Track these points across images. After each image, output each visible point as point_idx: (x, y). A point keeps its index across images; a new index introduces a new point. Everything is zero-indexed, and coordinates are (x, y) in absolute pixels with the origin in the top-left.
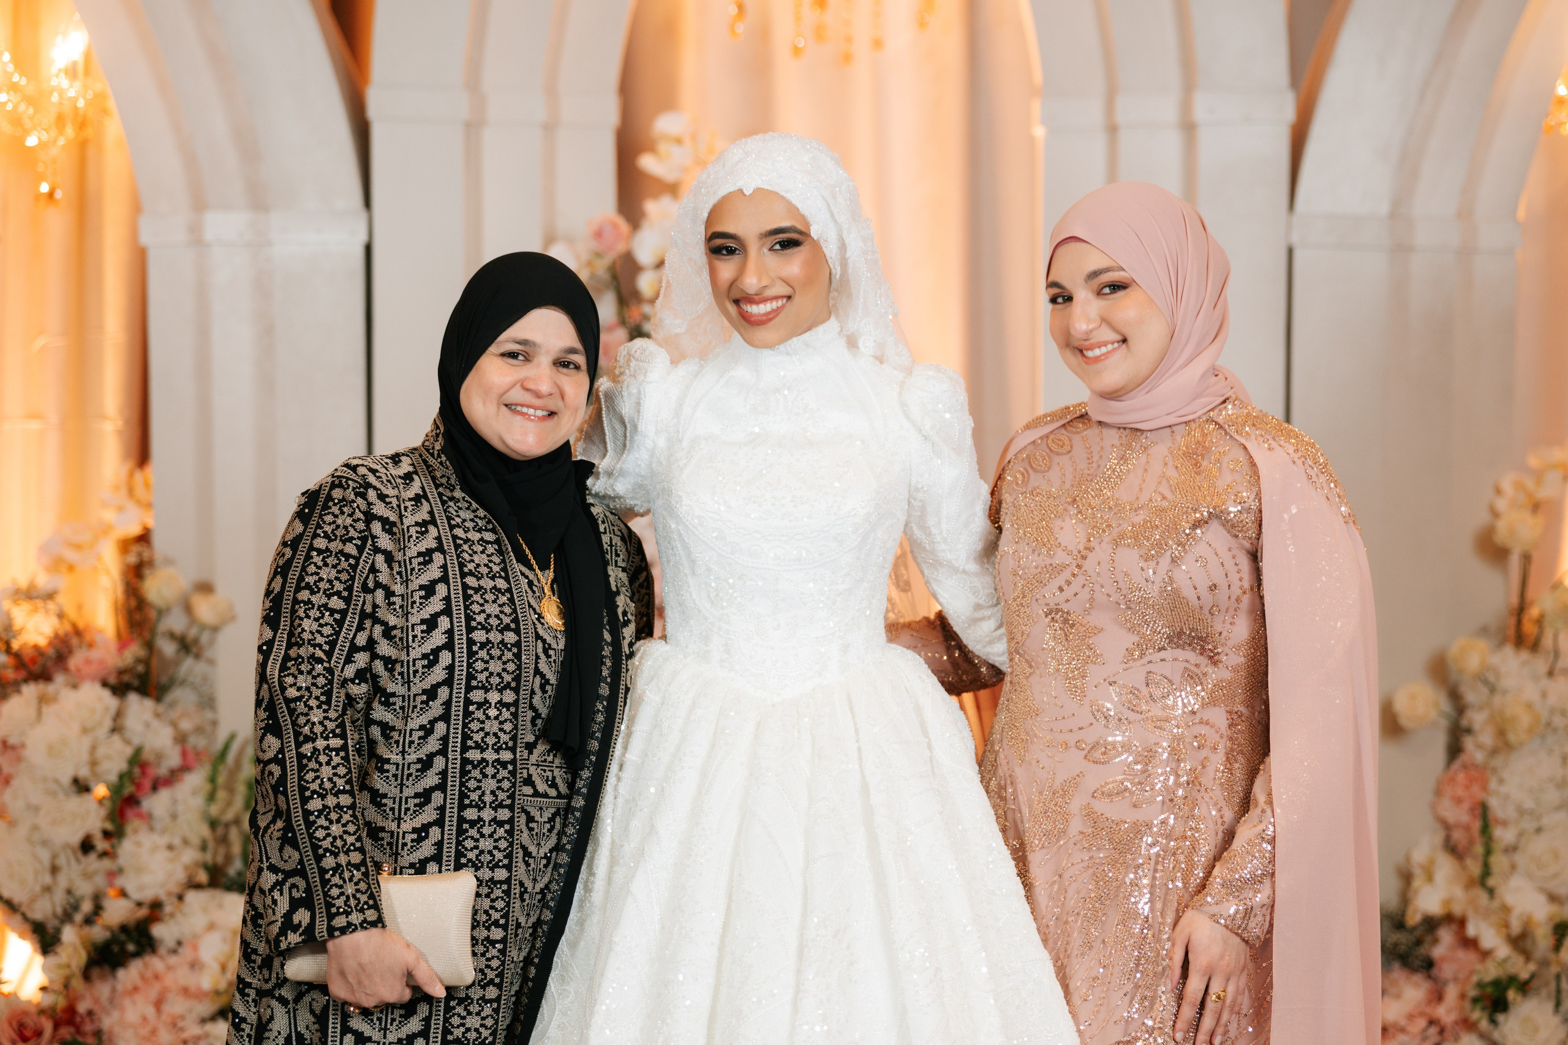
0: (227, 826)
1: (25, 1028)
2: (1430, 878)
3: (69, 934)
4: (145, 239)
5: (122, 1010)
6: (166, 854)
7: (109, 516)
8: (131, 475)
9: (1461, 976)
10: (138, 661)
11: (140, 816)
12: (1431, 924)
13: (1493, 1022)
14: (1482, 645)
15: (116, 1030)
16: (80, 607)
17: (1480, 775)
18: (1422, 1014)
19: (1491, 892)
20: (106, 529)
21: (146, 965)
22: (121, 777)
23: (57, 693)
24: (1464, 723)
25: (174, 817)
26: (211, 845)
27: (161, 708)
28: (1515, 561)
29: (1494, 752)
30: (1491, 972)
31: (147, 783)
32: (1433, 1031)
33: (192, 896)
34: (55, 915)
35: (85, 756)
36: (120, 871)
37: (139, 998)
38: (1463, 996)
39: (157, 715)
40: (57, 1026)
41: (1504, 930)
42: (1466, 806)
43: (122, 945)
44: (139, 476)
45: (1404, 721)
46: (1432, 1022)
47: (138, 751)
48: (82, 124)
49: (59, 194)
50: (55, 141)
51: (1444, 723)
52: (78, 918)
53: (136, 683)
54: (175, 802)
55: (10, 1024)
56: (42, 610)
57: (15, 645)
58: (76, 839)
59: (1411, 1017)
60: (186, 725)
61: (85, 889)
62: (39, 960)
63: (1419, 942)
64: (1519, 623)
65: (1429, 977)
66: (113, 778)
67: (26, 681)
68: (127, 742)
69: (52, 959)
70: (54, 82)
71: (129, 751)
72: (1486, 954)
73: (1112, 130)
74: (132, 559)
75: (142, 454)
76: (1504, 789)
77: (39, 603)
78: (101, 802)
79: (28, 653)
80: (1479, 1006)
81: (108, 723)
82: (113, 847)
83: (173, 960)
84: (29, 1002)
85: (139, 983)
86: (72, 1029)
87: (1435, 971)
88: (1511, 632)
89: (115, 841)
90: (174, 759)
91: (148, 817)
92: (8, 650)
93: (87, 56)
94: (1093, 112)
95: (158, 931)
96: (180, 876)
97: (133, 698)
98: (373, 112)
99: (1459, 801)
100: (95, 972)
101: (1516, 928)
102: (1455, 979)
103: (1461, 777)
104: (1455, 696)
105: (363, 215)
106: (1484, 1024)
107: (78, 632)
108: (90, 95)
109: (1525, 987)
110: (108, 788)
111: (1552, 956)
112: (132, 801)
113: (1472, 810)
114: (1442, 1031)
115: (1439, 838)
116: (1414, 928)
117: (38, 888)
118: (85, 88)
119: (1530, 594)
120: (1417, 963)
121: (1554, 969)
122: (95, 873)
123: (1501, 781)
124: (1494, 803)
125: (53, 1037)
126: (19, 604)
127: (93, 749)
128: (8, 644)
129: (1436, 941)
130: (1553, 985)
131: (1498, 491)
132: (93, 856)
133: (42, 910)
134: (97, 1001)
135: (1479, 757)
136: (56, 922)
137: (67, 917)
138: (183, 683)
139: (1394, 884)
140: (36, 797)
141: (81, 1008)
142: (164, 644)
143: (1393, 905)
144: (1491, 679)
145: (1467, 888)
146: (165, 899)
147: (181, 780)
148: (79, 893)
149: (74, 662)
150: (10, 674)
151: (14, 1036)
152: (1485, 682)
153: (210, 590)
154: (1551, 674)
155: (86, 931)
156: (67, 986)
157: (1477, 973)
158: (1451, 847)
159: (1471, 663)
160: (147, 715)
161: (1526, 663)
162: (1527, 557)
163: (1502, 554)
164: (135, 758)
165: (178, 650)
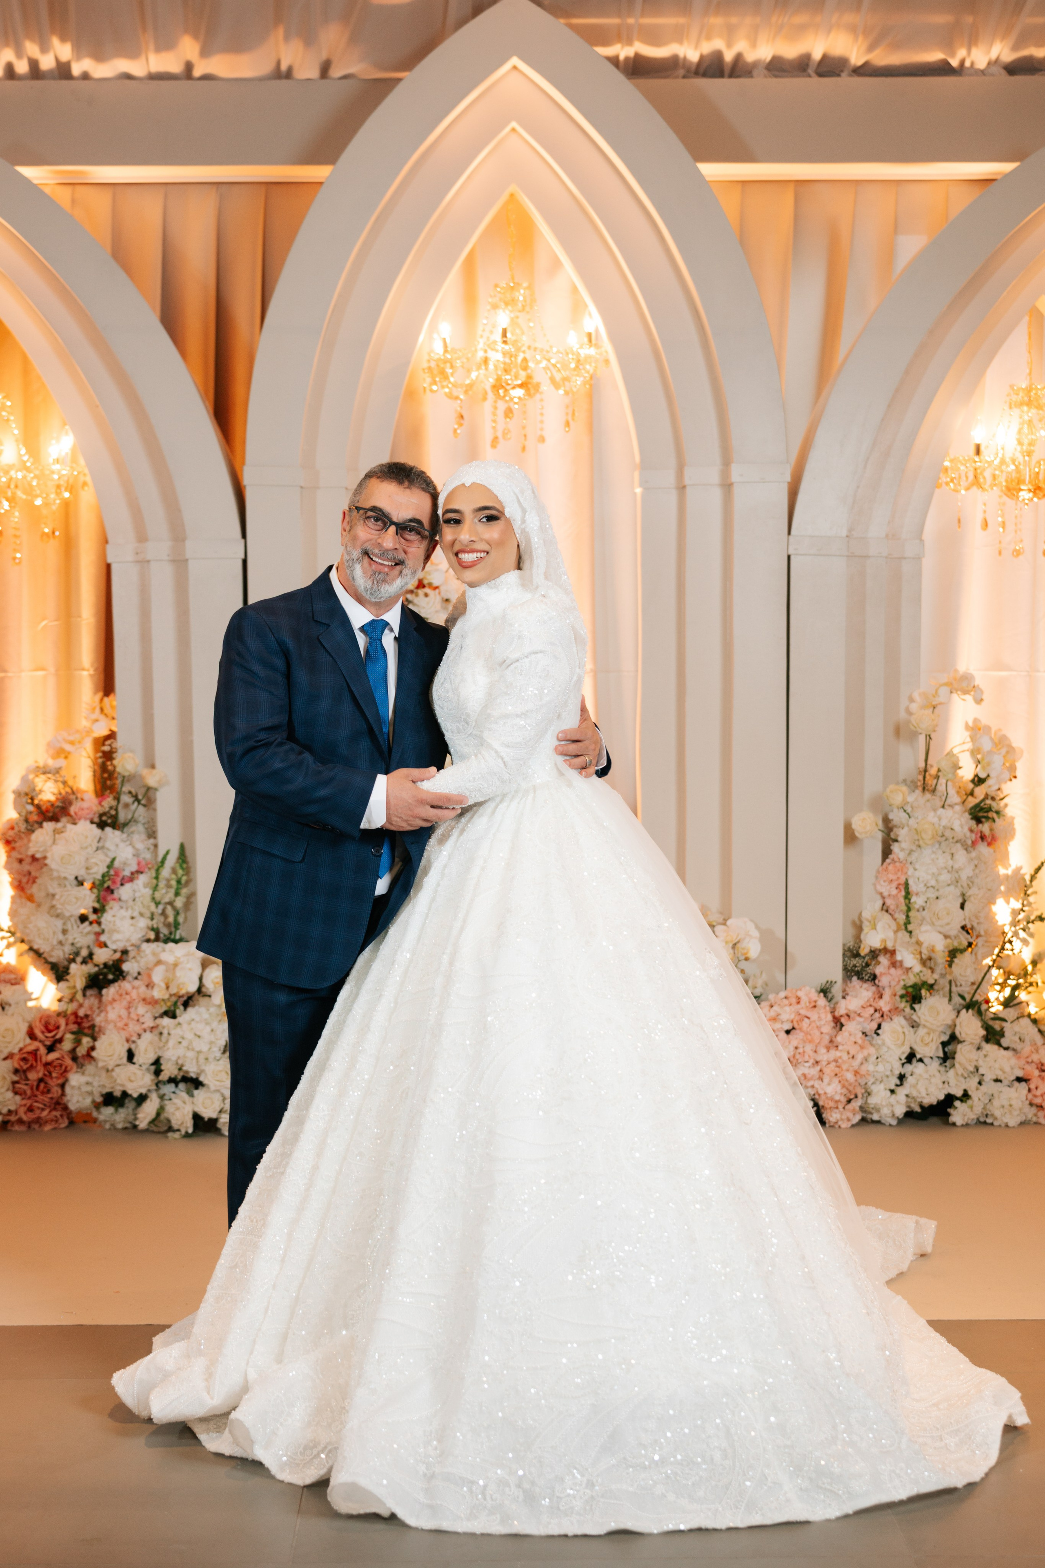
1: (49, 1024)
2: (874, 927)
3: (74, 970)
4: (109, 561)
5: (107, 1013)
6: (131, 921)
7: (89, 724)
8: (102, 700)
9: (893, 983)
10: (111, 808)
11: (114, 899)
12: (874, 954)
13: (913, 1009)
14: (904, 788)
15: (103, 1024)
16: (74, 777)
17: (903, 867)
18: (871, 1006)
19: (911, 932)
20: (85, 733)
21: (120, 986)
22: (103, 876)
23: (64, 827)
24: (893, 835)
25: (134, 900)
26: (156, 916)
27: (125, 836)
28: (922, 739)
29: (911, 852)
30: (911, 980)
31: (118, 880)
32: (877, 1015)
33: (145, 946)
34: (65, 959)
35: (82, 863)
36: (103, 931)
37: (115, 1005)
38: (895, 994)
39: (123, 841)
40: (67, 1024)
41: (918, 956)
42: (894, 885)
43: (105, 975)
44: (106, 699)
45: (857, 834)
46: (876, 1011)
47: (113, 860)
49: (57, 533)
50: (54, 502)
51: (880, 836)
52: (79, 960)
53: (110, 821)
54: (134, 891)
55: (40, 1021)
56: (53, 780)
57: (36, 802)
58: (77, 913)
59: (863, 1007)
60: (140, 846)
61: (83, 943)
62: (54, 985)
63: (867, 965)
64: (924, 778)
65: (875, 985)
66: (97, 876)
67: (45, 821)
68: (106, 855)
69: (63, 984)
70: (52, 466)
71: (108, 860)
72: (909, 969)
73: (682, 488)
74: (103, 749)
75: (107, 685)
76: (917, 874)
77: (50, 776)
78: (91, 890)
79: (45, 805)
80: (904, 1000)
81: (95, 845)
82: (99, 918)
83: (136, 983)
84: (48, 1010)
86: (77, 1025)
87: (877, 981)
88: (920, 783)
89: (99, 915)
90: (134, 868)
91: (119, 900)
92: (32, 804)
93: (73, 450)
94: (669, 478)
95: (125, 967)
96: (139, 934)
97: (108, 830)
98: (247, 480)
99: (893, 881)
100: (89, 993)
101: (926, 954)
102: (891, 986)
103: (891, 867)
104: (886, 821)
105: (243, 541)
106: (908, 1010)
107: (73, 793)
108: (75, 473)
109: (932, 989)
110: (95, 882)
111: (947, 969)
112: (110, 890)
113: (900, 886)
114: (883, 1016)
115: (879, 903)
116: (864, 958)
117: (55, 942)
118: (73, 469)
119: (932, 758)
120: (867, 978)
121: (948, 978)
122: (88, 933)
123: (915, 869)
124: (911, 882)
125: (65, 1029)
126: (38, 776)
127: (87, 859)
128: (32, 799)
129: (879, 963)
130: (947, 989)
131: (911, 700)
132: (87, 923)
133: (58, 955)
134: (91, 1008)
135: (902, 855)
136: (66, 963)
137: (73, 960)
138: (136, 822)
139: (851, 931)
140: (53, 888)
141: (81, 1013)
142: (126, 799)
143: (851, 944)
144: (909, 810)
145: (895, 932)
146: (129, 948)
147: (137, 878)
148: (78, 945)
149: (72, 810)
150: (34, 817)
151: (44, 1029)
152: (905, 811)
153: (153, 767)
154: (943, 807)
155: (84, 967)
156: (72, 1000)
157: (904, 980)
158: (885, 908)
159: (898, 799)
160: (117, 840)
161: (928, 801)
162: (929, 737)
163: (913, 735)
164: (110, 866)
165: (133, 803)
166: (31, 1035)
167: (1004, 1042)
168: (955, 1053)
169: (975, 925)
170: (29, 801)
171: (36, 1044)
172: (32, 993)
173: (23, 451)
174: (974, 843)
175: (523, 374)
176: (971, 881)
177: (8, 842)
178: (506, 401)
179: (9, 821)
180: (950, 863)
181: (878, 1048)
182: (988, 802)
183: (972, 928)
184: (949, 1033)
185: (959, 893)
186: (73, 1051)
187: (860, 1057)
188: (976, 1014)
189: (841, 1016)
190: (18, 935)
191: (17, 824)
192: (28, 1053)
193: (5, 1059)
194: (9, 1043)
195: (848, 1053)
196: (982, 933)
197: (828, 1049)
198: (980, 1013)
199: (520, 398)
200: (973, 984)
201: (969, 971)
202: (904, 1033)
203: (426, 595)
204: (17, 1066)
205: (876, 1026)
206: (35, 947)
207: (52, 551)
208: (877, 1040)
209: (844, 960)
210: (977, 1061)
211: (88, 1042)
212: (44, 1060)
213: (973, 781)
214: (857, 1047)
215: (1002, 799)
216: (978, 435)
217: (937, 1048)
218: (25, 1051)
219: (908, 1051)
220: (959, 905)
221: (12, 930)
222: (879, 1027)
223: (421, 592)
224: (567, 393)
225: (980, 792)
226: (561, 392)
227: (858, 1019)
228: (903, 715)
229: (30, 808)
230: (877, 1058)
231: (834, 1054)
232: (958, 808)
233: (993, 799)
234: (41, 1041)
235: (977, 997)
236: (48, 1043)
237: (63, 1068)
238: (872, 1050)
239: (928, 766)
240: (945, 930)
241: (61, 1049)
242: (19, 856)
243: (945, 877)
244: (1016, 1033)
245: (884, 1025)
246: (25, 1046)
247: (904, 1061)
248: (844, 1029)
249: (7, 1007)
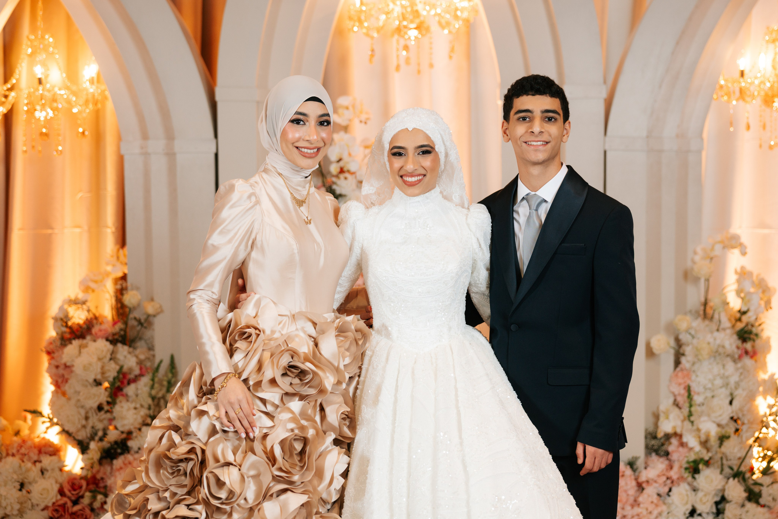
0: (159, 399)
1: (75, 485)
2: (667, 418)
3: (93, 445)
4: (123, 152)
5: (116, 477)
6: (134, 411)
7: (109, 268)
8: (118, 252)
9: (681, 458)
10: (121, 330)
11: (123, 395)
12: (668, 437)
13: (694, 478)
14: (688, 318)
15: (113, 485)
16: (97, 307)
17: (688, 374)
18: (664, 475)
19: (692, 422)
20: (108, 274)
21: (125, 458)
22: (114, 379)
23: (87, 343)
24: (681, 351)
25: (137, 395)
26: (152, 407)
27: (131, 349)
28: (702, 282)
29: (694, 364)
30: (693, 457)
31: (126, 382)
32: (669, 482)
33: (144, 429)
34: (87, 437)
35: (99, 370)
36: (114, 418)
37: (121, 471)
38: (681, 467)
39: (130, 353)
40: (88, 484)
41: (698, 439)
42: (682, 387)
43: (115, 450)
44: (121, 251)
45: (654, 350)
46: (668, 478)
47: (121, 368)
48: (96, 103)
49: (87, 133)
50: (85, 111)
51: (672, 352)
52: (97, 438)
53: (120, 339)
54: (137, 389)
55: (68, 483)
56: (81, 309)
57: (70, 323)
58: (95, 405)
59: (659, 476)
60: (142, 357)
61: (100, 426)
62: (81, 456)
63: (663, 445)
64: (705, 309)
65: (668, 459)
66: (111, 379)
67: (74, 339)
68: (116, 363)
69: (86, 456)
70: (84, 86)
71: (118, 368)
72: (691, 449)
74: (119, 287)
75: (122, 242)
76: (698, 379)
77: (80, 306)
78: (106, 389)
79: (75, 327)
80: (687, 471)
81: (109, 356)
82: (111, 408)
83: (136, 456)
84: (76, 474)
85: (122, 465)
86: (95, 486)
87: (670, 457)
88: (702, 313)
89: (112, 406)
90: (137, 371)
91: (126, 396)
92: (67, 326)
93: (98, 75)
95: (130, 443)
96: (140, 420)
97: (119, 345)
98: (218, 98)
99: (680, 384)
100: (104, 461)
101: (703, 438)
102: (678, 460)
103: (680, 374)
104: (677, 340)
105: (214, 141)
106: (690, 479)
107: (96, 318)
108: (99, 91)
109: (707, 463)
110: (109, 384)
111: (718, 449)
112: (119, 389)
113: (685, 388)
114: (672, 482)
115: (671, 400)
116: (661, 439)
117: (80, 426)
118: (97, 88)
119: (710, 296)
120: (662, 453)
121: (719, 456)
122: (104, 419)
123: (697, 376)
124: (692, 386)
125: (86, 488)
126: (71, 306)
127: (103, 367)
128: (66, 323)
129: (670, 444)
130: (720, 463)
131: (695, 253)
132: (102, 412)
133: (82, 435)
134: (105, 473)
135: (687, 366)
136: (88, 440)
137: (92, 438)
138: (141, 339)
139: (652, 420)
140: (79, 388)
141: (98, 477)
142: (132, 323)
143: (651, 429)
144: (693, 332)
145: (683, 421)
146: (133, 430)
147: (140, 380)
148: (97, 428)
149: (94, 330)
150: (68, 336)
151: (70, 488)
152: (690, 334)
153: (152, 300)
154: (718, 330)
155: (100, 444)
156: (92, 467)
157: (687, 457)
158: (676, 404)
159: (683, 326)
160: (125, 353)
161: (707, 326)
162: (707, 280)
163: (696, 280)
164: (120, 371)
165: (138, 325)
166: (61, 492)
167: (762, 501)
168: (724, 510)
169: (740, 416)
170: (64, 324)
171: (65, 499)
172: (64, 462)
173: (64, 75)
174: (740, 357)
175: (417, 21)
176: (737, 385)
177: (49, 353)
178: (406, 40)
179: (50, 338)
180: (722, 371)
181: (669, 506)
182: (750, 327)
183: (738, 418)
184: (720, 495)
185: (728, 392)
186: (91, 505)
187: (655, 513)
188: (741, 481)
189: (643, 482)
190: (55, 420)
191: (54, 341)
192: (59, 506)
193: (43, 510)
194: (46, 498)
195: (647, 509)
196: (746, 422)
197: (632, 506)
198: (744, 480)
199: (415, 37)
200: (739, 458)
201: (736, 450)
202: (687, 495)
203: (346, 178)
204: (51, 515)
205: (666, 489)
206: (66, 429)
207: (86, 145)
208: (669, 500)
209: (646, 442)
210: (741, 515)
211: (101, 499)
212: (70, 511)
213: (739, 311)
214: (653, 506)
215: (760, 325)
216: (743, 63)
217: (712, 506)
218: (56, 504)
219: (690, 508)
220: (728, 401)
221: (51, 416)
222: (670, 490)
223: (342, 176)
224: (450, 32)
225: (745, 318)
226: (446, 31)
227: (655, 485)
228: (689, 264)
229: (64, 329)
230: (668, 513)
231: (637, 510)
232: (729, 331)
233: (752, 326)
234: (69, 498)
235: (743, 469)
236: (73, 498)
237: (84, 517)
238: (664, 508)
239: (708, 301)
240: (718, 420)
241: (83, 503)
242: (56, 364)
243: (719, 382)
244: (770, 495)
245: (674, 489)
246: (57, 501)
247: (687, 515)
248: (645, 491)
249: (45, 472)
